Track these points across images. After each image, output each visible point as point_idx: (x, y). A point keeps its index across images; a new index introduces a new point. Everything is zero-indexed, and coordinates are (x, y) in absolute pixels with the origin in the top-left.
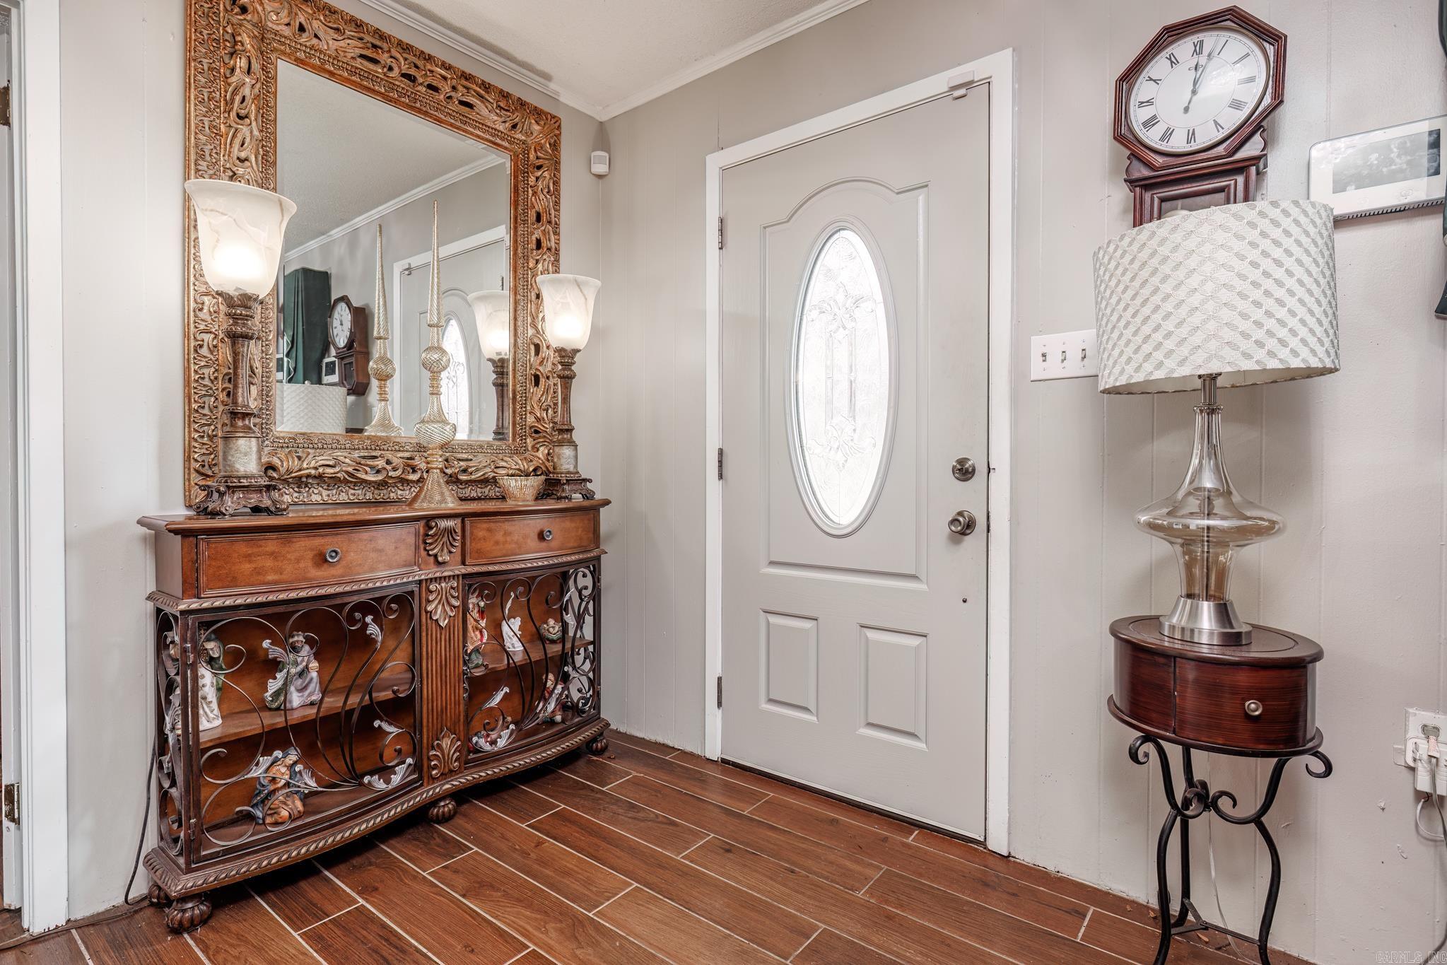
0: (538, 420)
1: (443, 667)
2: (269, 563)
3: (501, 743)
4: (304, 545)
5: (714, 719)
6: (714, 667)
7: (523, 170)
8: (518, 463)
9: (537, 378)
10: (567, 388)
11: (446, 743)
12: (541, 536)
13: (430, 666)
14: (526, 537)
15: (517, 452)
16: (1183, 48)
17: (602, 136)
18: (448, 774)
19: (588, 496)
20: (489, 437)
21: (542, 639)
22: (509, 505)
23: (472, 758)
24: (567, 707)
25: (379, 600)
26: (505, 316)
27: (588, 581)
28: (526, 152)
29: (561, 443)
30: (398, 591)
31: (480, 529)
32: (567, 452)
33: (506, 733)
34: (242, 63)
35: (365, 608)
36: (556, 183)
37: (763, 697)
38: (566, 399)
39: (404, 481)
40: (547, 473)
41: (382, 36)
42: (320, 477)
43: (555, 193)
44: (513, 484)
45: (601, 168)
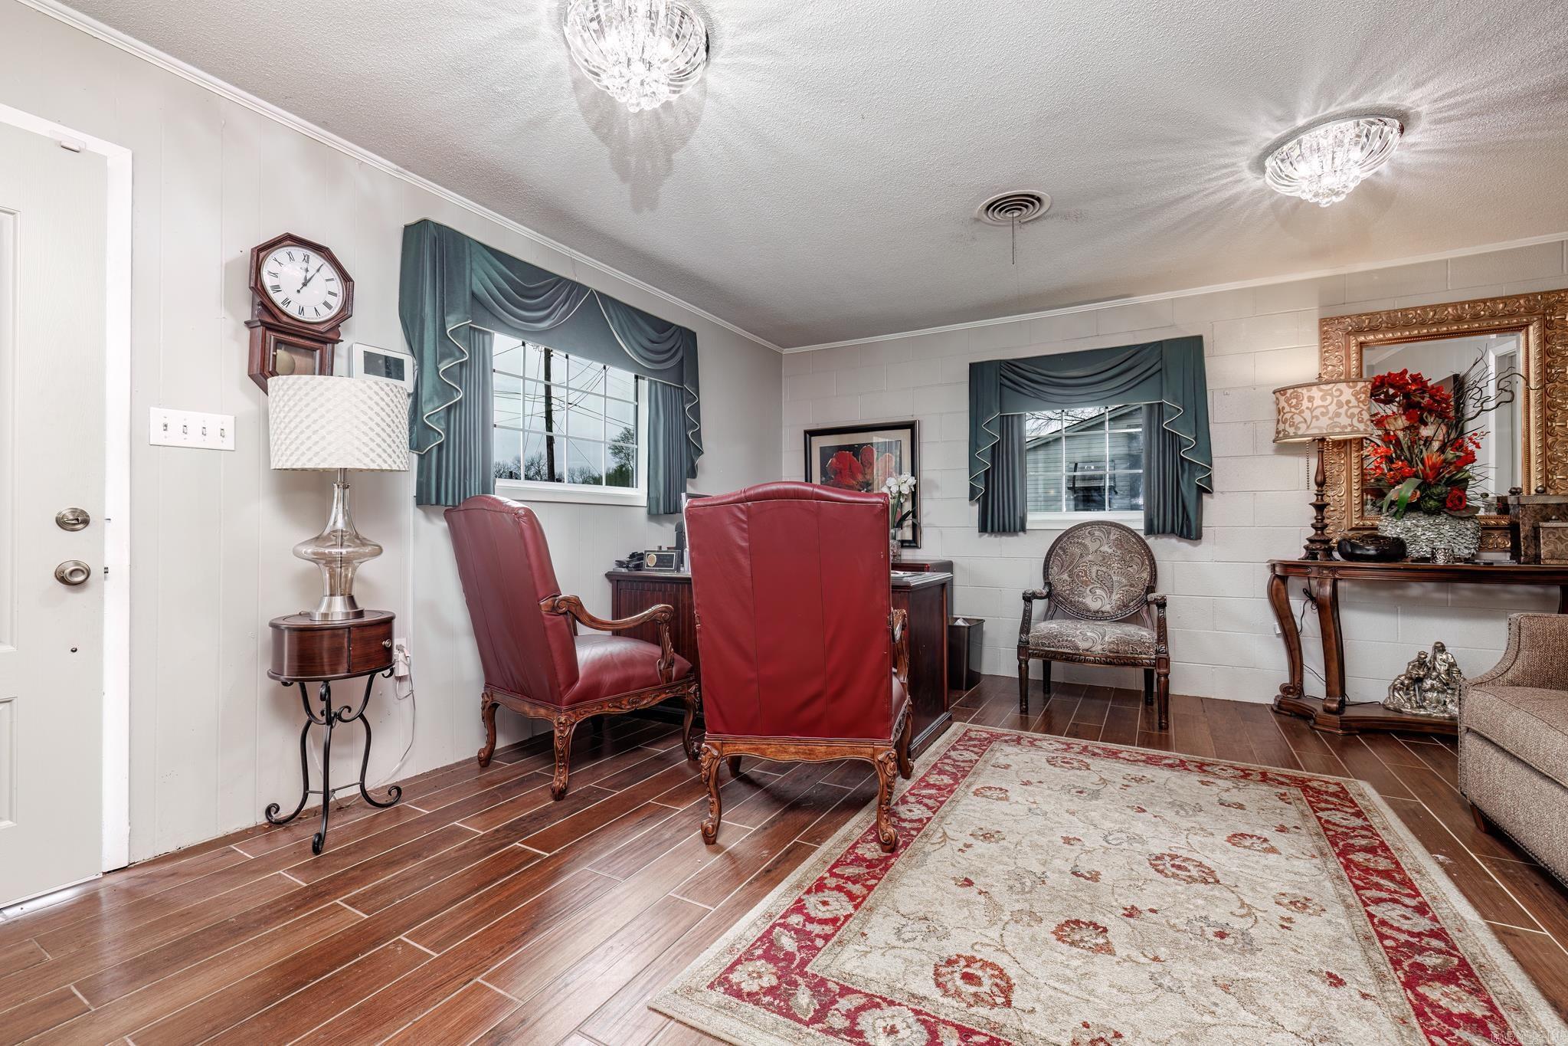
16: (297, 252)
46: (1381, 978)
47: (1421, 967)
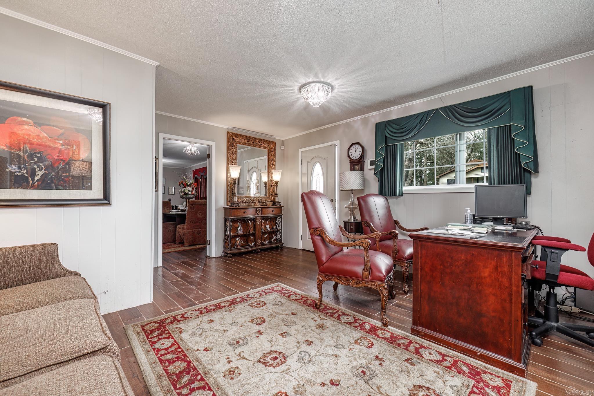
0: (272, 193)
1: (259, 230)
2: (239, 213)
3: (267, 243)
4: (243, 211)
5: (301, 242)
6: (301, 234)
7: (269, 152)
8: (268, 200)
9: (272, 186)
10: (277, 188)
11: (259, 241)
12: (273, 211)
13: (257, 229)
14: (270, 211)
15: (269, 198)
16: (354, 146)
17: (283, 143)
18: (259, 246)
19: (280, 205)
20: (264, 196)
21: (273, 228)
22: (268, 206)
23: (262, 244)
24: (276, 239)
25: (251, 219)
26: (267, 175)
27: (280, 219)
28: (270, 149)
29: (276, 196)
30: (253, 218)
31: (264, 209)
32: (277, 198)
33: (267, 242)
34: (234, 147)
35: (249, 220)
36: (275, 154)
37: (308, 238)
38: (277, 190)
39: (253, 202)
40: (273, 201)
41: (250, 137)
42: (242, 202)
43: (275, 156)
44: (268, 203)
45: (283, 149)
46: (197, 360)
47: (188, 373)
